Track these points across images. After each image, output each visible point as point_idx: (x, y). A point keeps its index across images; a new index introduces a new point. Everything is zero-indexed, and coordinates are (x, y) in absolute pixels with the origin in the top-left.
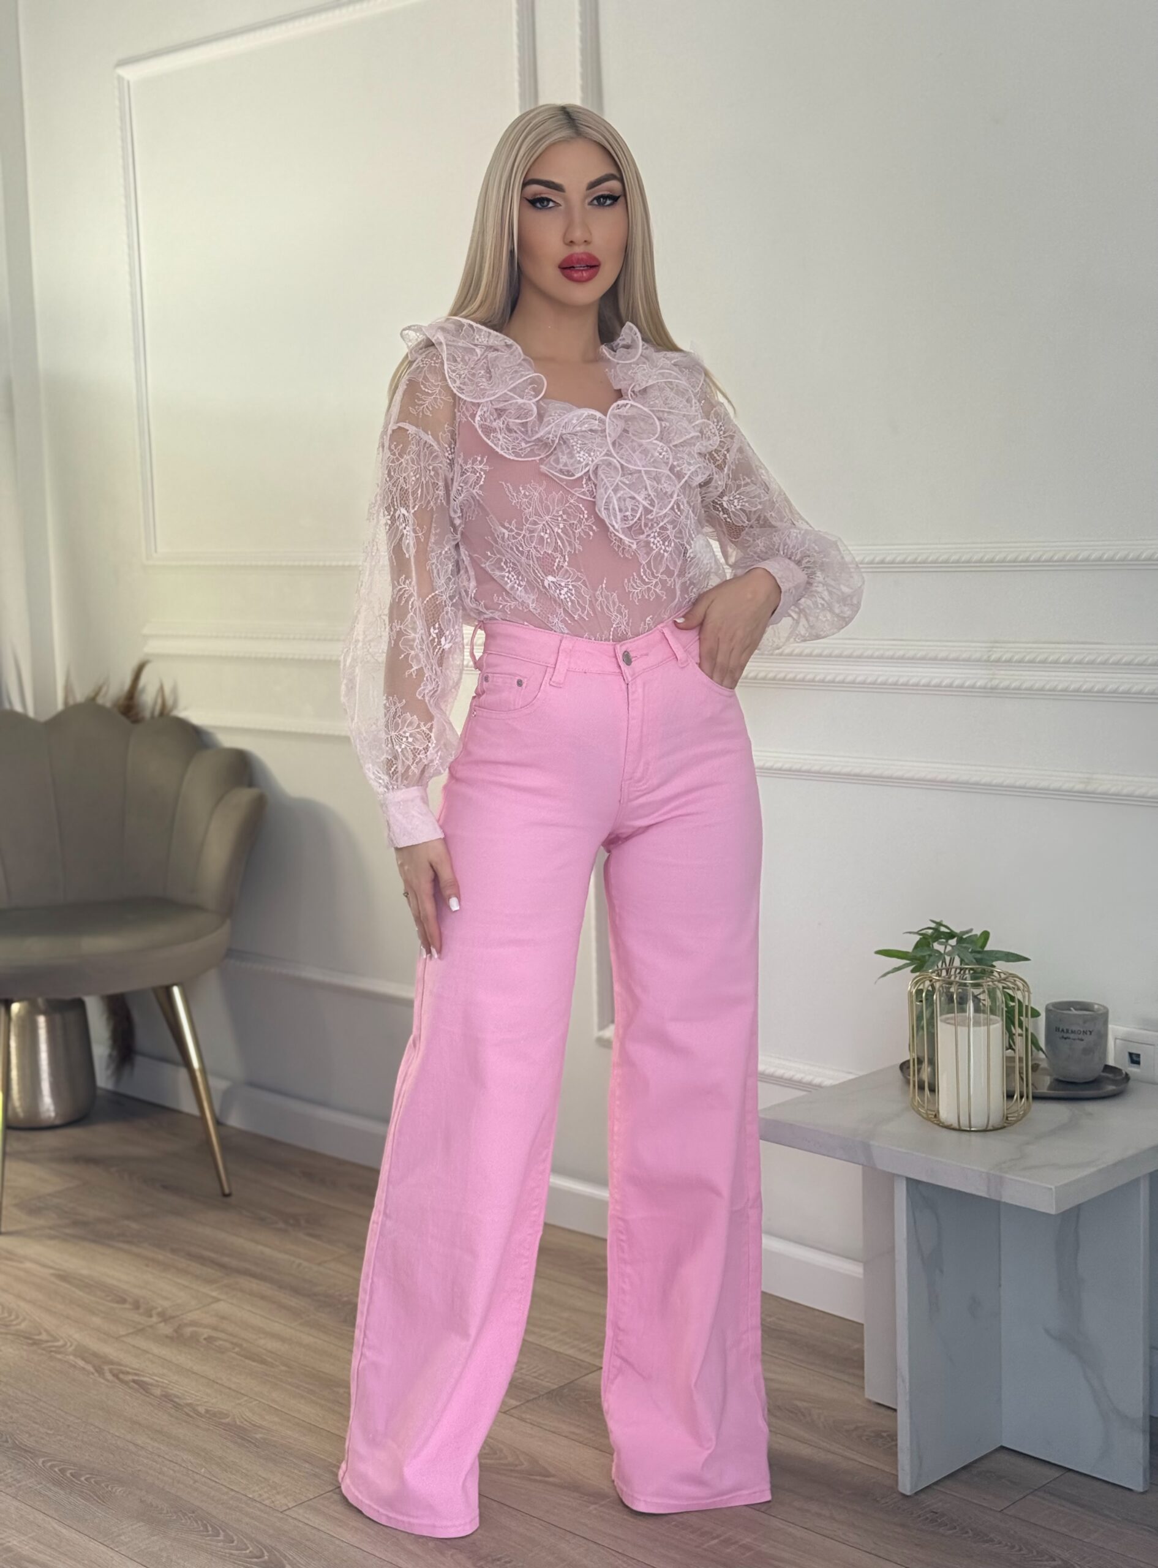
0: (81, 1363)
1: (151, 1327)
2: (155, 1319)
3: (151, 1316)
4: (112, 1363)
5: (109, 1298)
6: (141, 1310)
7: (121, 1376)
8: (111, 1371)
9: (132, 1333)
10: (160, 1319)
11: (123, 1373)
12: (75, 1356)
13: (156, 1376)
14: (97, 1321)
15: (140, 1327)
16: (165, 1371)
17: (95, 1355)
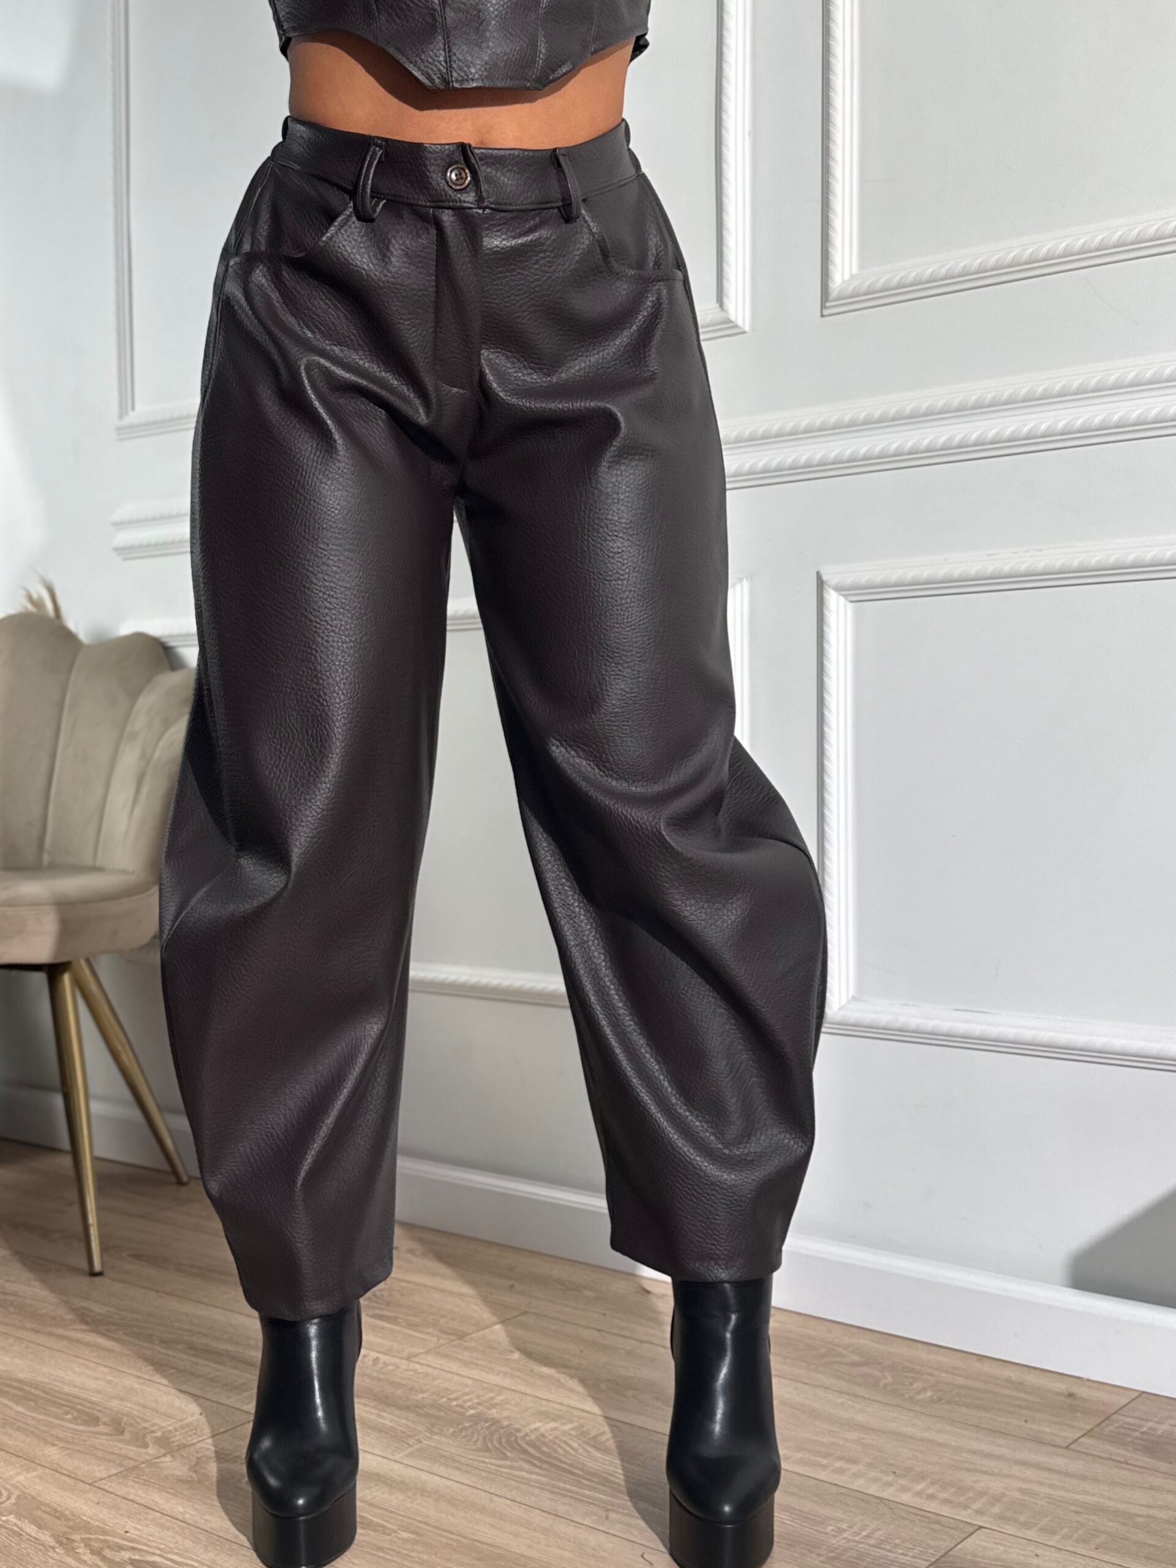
0: (31, 1529)
1: (149, 1463)
2: (151, 1450)
3: (146, 1446)
4: (86, 1527)
5: (69, 1416)
6: (127, 1435)
7: (108, 1553)
8: (87, 1543)
9: (116, 1474)
10: (163, 1451)
11: (109, 1547)
12: (19, 1516)
13: (172, 1553)
14: (53, 1453)
15: (133, 1464)
16: (189, 1544)
17: (57, 1514)
